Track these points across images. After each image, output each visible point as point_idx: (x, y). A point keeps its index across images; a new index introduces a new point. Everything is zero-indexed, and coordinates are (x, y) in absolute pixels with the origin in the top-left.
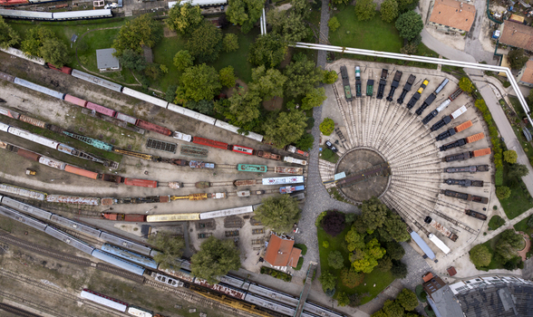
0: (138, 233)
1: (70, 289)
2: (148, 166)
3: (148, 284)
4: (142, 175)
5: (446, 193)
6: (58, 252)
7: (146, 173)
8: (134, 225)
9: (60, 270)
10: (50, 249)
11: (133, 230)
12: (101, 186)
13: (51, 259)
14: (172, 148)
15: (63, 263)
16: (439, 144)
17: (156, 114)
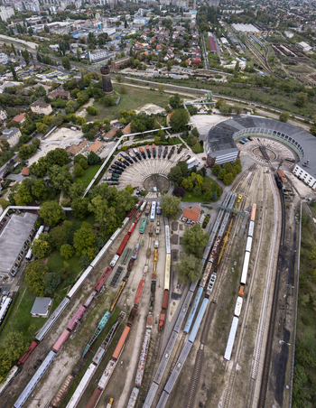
0: (177, 302)
1: (225, 377)
2: (129, 288)
3: (216, 300)
4: (134, 293)
5: (169, 158)
6: (190, 385)
7: (133, 290)
8: (171, 305)
9: (208, 387)
10: (187, 395)
11: (174, 306)
12: (136, 330)
13: (197, 396)
14: (120, 269)
15: (201, 381)
16: (147, 158)
17: (94, 278)
